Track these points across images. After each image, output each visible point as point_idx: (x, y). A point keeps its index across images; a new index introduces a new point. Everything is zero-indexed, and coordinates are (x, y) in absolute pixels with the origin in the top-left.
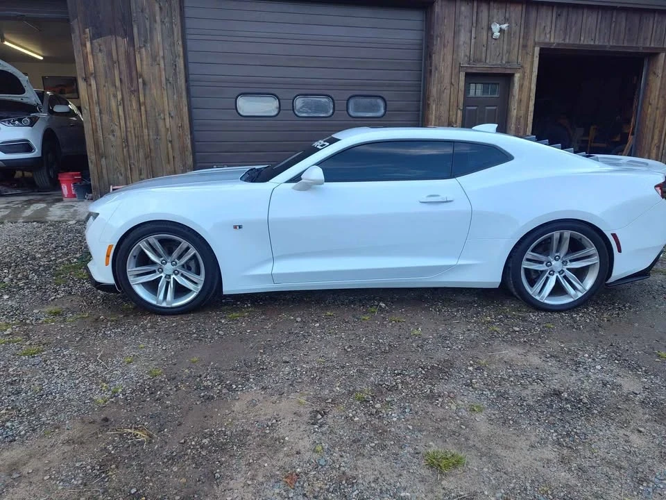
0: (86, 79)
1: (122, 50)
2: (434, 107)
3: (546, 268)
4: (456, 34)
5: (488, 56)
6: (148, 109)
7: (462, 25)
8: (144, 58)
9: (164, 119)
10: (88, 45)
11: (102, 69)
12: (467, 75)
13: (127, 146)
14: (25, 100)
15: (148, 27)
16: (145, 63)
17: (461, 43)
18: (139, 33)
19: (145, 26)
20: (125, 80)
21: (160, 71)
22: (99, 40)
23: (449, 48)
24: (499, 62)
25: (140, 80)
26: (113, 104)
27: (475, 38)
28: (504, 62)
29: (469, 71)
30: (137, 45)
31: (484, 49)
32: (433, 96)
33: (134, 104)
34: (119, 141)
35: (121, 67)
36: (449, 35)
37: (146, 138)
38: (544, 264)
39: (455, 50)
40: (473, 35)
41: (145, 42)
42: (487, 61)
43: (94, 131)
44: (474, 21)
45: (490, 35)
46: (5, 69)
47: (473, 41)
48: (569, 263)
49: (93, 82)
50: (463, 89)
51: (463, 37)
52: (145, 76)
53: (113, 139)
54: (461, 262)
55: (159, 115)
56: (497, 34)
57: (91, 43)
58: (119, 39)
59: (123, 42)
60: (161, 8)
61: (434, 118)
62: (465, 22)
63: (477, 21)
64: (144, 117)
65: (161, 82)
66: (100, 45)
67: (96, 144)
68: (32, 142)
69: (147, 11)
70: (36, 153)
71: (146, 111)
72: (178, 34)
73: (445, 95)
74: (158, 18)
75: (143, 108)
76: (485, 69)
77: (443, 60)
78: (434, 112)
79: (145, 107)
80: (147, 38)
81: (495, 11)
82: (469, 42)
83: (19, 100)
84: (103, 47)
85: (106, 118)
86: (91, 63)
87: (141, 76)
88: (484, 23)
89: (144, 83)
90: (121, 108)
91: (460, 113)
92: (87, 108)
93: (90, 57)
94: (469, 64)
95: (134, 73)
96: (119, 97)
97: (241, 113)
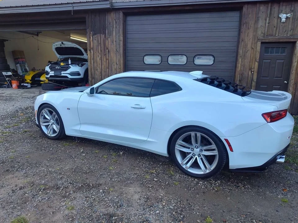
0: (90, 50)
1: (102, 39)
2: (240, 60)
3: (191, 152)
4: (257, 21)
5: (277, 33)
6: (109, 61)
7: (260, 17)
8: (109, 42)
9: (114, 65)
10: (91, 37)
11: (95, 46)
12: (262, 43)
13: (101, 75)
14: (84, 58)
15: (111, 30)
16: (109, 44)
17: (259, 26)
18: (108, 32)
19: (110, 29)
20: (103, 50)
21: (114, 47)
22: (96, 36)
23: (251, 30)
24: (285, 36)
25: (107, 50)
26: (98, 59)
27: (269, 23)
28: (289, 35)
29: (264, 41)
30: (107, 37)
31: (275, 29)
32: (240, 55)
33: (105, 59)
34: (99, 73)
35: (102, 46)
36: (252, 23)
37: (107, 72)
38: (190, 149)
39: (256, 30)
40: (267, 21)
41: (110, 35)
42: (277, 35)
43: (91, 69)
44: (269, 14)
45: (279, 20)
46: (77, 47)
47: (267, 24)
48: (203, 151)
49: (92, 51)
50: (259, 51)
51: (261, 23)
52: (109, 49)
53: (97, 72)
54: (149, 140)
55: (113, 64)
56: (284, 20)
57: (93, 37)
58: (101, 35)
59: (103, 36)
60: (116, 22)
61: (240, 65)
62: (262, 15)
63: (270, 14)
64: (107, 64)
65: (114, 51)
66: (95, 38)
67: (92, 74)
68: (81, 73)
69: (111, 24)
70: (82, 76)
71: (108, 62)
72: (121, 31)
73: (247, 54)
74: (115, 26)
75: (107, 61)
76: (275, 40)
77: (248, 36)
78: (240, 63)
79: (108, 61)
80: (110, 34)
81: (284, 7)
82: (264, 25)
83: (83, 57)
84: (96, 39)
85: (95, 64)
86: (92, 44)
87: (108, 49)
88: (276, 15)
89: (109, 51)
90: (100, 61)
91: (257, 64)
92: (90, 61)
93: (92, 42)
94: (264, 37)
95: (106, 48)
96: (100, 57)
97: (146, 63)
